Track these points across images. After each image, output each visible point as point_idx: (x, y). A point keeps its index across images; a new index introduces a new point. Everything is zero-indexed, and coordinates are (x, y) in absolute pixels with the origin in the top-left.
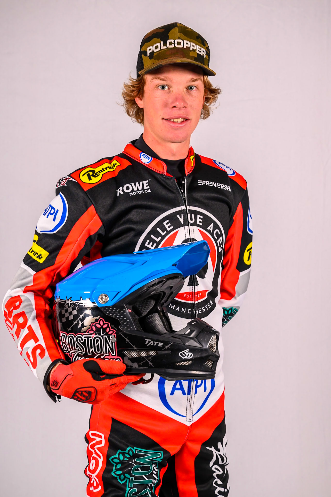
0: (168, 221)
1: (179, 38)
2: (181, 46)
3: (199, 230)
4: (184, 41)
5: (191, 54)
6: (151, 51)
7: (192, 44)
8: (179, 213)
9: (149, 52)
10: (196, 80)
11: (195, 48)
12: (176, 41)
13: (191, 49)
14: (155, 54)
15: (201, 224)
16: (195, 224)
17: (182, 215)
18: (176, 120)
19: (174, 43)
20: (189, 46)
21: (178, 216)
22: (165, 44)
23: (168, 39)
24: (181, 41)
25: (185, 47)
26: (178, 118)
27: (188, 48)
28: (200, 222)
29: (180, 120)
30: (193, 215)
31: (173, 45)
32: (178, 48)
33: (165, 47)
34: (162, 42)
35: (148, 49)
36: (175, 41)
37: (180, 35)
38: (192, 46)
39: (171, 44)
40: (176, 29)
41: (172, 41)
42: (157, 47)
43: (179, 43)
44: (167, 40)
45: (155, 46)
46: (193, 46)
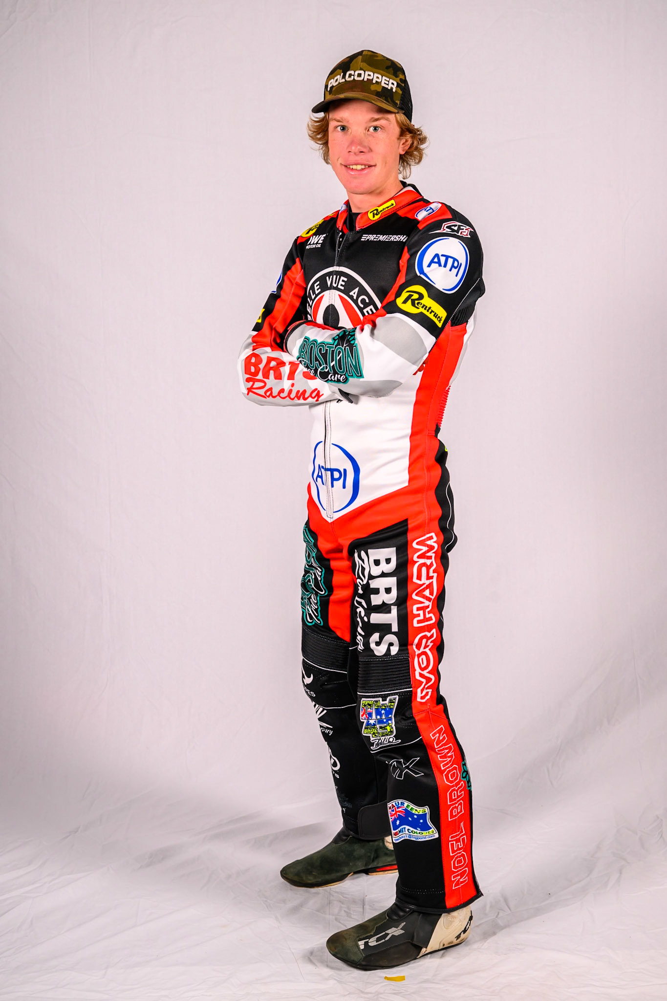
0: (318, 283)
1: (361, 69)
2: (361, 79)
3: (339, 295)
4: (366, 72)
5: (373, 88)
6: (331, 85)
7: (376, 75)
8: (330, 274)
9: (330, 86)
10: (377, 120)
11: (379, 80)
12: (357, 73)
13: (374, 82)
14: (334, 89)
15: (343, 288)
16: (337, 289)
17: (331, 277)
18: (354, 167)
19: (354, 75)
20: (371, 78)
21: (327, 278)
22: (344, 77)
23: (349, 70)
24: (362, 72)
25: (365, 80)
26: (356, 164)
27: (370, 81)
28: (341, 285)
29: (359, 167)
30: (338, 277)
31: (352, 77)
32: (358, 80)
33: (344, 80)
34: (342, 74)
35: (330, 82)
36: (355, 72)
37: (364, 65)
38: (376, 77)
39: (350, 75)
40: (360, 57)
41: (352, 72)
42: (337, 80)
43: (359, 75)
44: (347, 71)
45: (336, 78)
46: (378, 78)
